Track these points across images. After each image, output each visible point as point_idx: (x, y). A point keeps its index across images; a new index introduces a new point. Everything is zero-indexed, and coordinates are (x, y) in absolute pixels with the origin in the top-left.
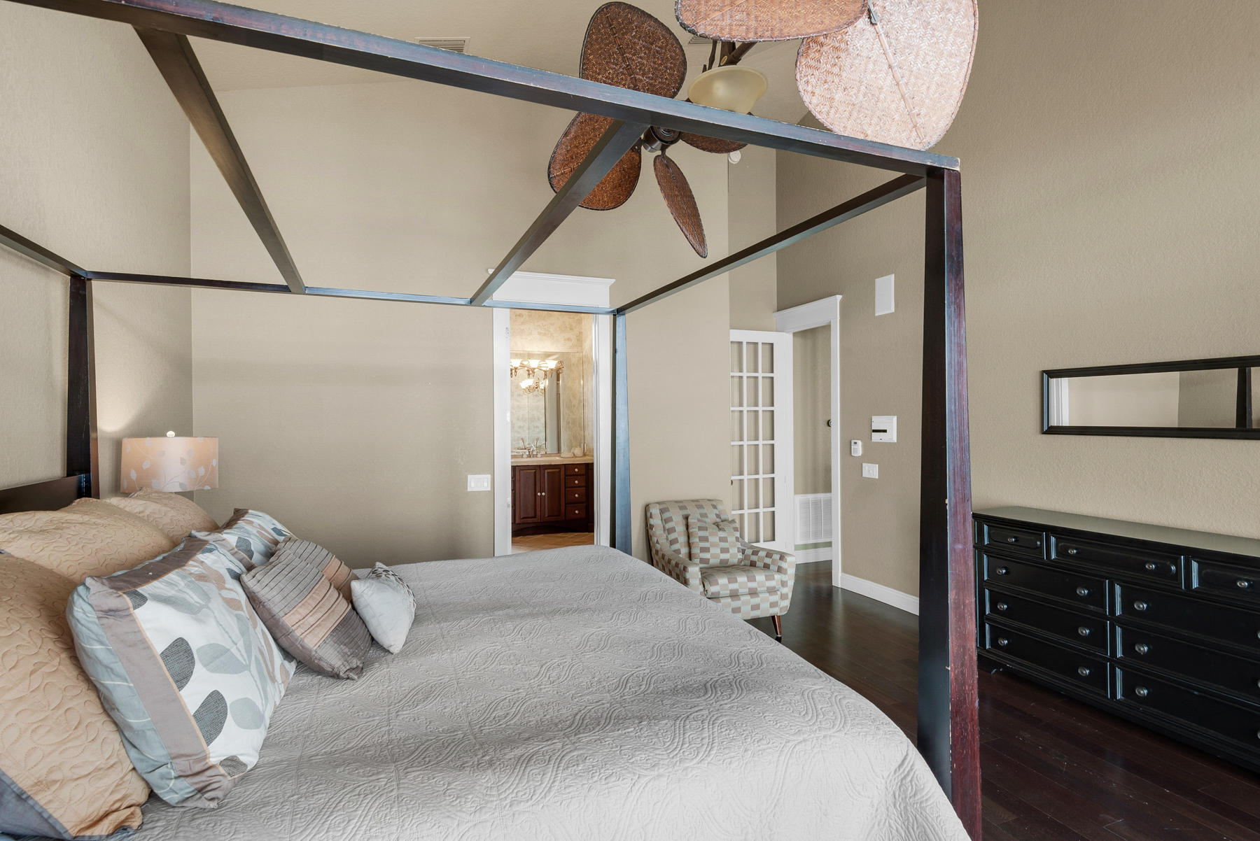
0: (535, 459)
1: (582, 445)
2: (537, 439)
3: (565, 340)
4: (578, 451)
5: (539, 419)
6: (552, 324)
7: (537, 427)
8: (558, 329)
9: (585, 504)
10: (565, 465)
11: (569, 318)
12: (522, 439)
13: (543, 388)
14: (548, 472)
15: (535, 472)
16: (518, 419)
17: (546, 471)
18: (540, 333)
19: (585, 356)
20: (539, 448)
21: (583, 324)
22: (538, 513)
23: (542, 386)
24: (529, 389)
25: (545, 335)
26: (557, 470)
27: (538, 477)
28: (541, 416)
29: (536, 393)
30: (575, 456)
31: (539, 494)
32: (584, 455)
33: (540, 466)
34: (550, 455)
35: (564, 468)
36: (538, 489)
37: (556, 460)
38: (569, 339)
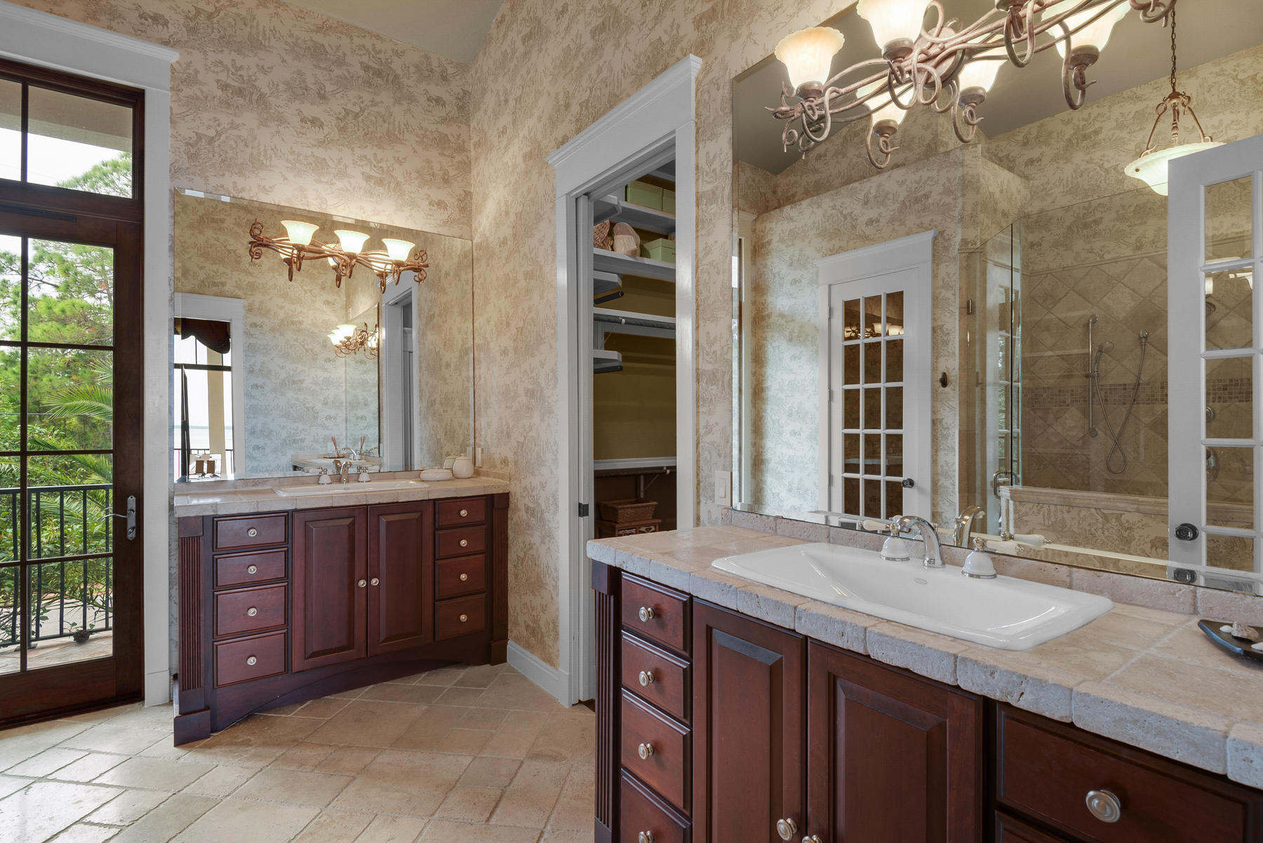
0: (353, 488)
1: (470, 449)
2: (363, 440)
3: (430, 204)
4: (462, 465)
5: (366, 404)
6: (400, 162)
7: (363, 418)
8: (414, 175)
9: (484, 595)
10: (435, 501)
11: (442, 154)
12: (333, 440)
13: (374, 345)
14: (388, 523)
15: (352, 525)
16: (326, 404)
17: (384, 520)
18: (368, 178)
19: (480, 246)
20: (365, 455)
21: (474, 172)
22: (359, 634)
23: (372, 343)
24: (347, 345)
25: (380, 182)
26: (415, 515)
27: (359, 536)
28: (369, 399)
29: (360, 355)
30: (455, 477)
31: (362, 583)
32: (477, 473)
33: (365, 508)
34: (392, 475)
35: (431, 509)
36: (359, 569)
37: (408, 489)
38: (440, 204)
